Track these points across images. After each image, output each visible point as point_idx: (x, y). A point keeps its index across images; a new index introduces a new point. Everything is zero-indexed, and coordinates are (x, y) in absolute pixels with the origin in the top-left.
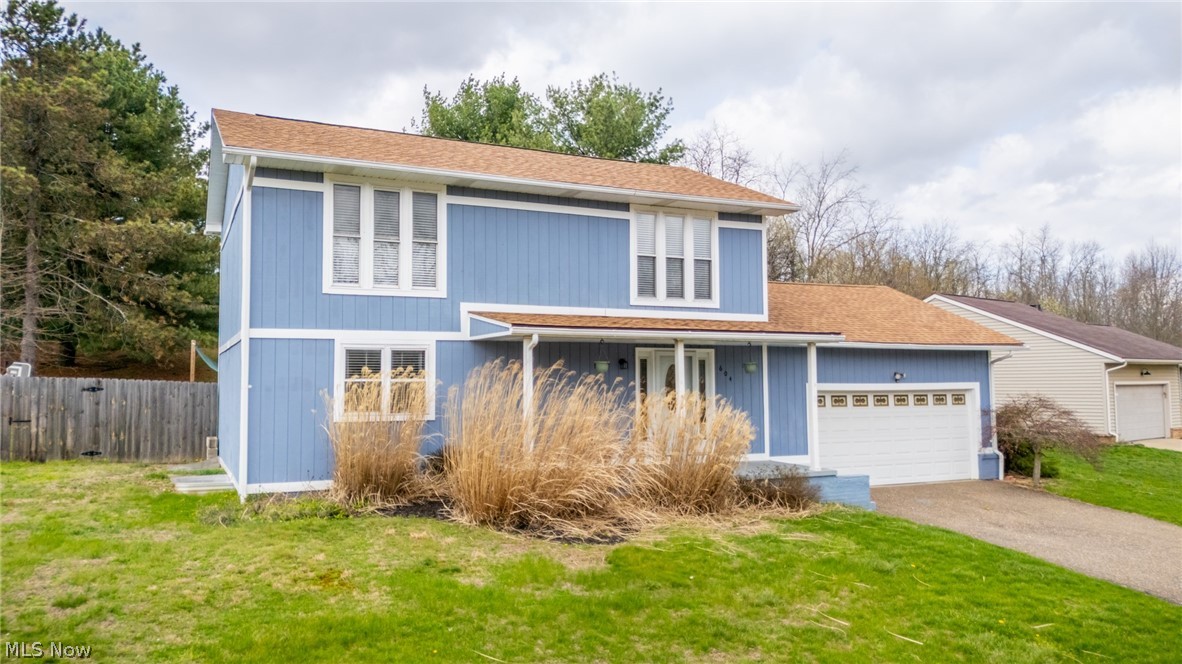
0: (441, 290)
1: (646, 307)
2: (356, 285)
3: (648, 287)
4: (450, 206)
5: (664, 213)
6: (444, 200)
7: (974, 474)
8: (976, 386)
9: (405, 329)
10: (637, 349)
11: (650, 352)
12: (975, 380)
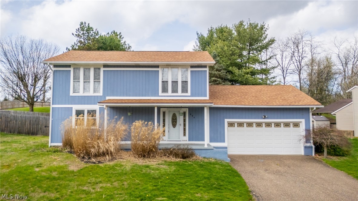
0: (101, 94)
1: (164, 96)
2: (79, 93)
3: (165, 90)
4: (104, 71)
5: (171, 67)
6: (102, 69)
7: (302, 152)
8: (303, 121)
9: (91, 104)
10: (161, 109)
11: (166, 110)
12: (303, 119)
